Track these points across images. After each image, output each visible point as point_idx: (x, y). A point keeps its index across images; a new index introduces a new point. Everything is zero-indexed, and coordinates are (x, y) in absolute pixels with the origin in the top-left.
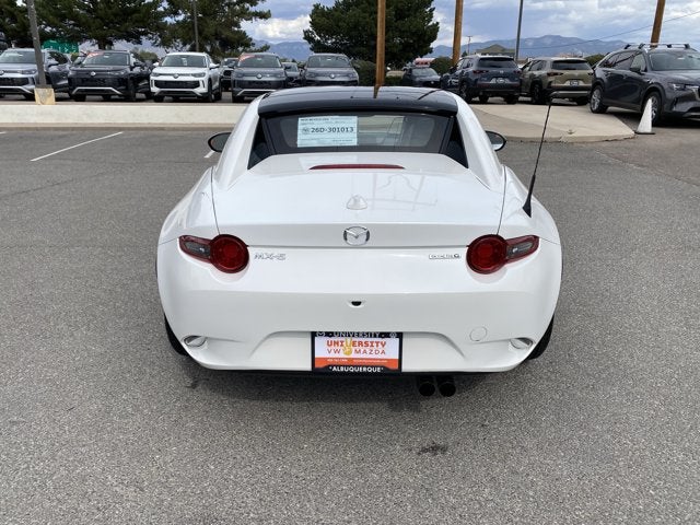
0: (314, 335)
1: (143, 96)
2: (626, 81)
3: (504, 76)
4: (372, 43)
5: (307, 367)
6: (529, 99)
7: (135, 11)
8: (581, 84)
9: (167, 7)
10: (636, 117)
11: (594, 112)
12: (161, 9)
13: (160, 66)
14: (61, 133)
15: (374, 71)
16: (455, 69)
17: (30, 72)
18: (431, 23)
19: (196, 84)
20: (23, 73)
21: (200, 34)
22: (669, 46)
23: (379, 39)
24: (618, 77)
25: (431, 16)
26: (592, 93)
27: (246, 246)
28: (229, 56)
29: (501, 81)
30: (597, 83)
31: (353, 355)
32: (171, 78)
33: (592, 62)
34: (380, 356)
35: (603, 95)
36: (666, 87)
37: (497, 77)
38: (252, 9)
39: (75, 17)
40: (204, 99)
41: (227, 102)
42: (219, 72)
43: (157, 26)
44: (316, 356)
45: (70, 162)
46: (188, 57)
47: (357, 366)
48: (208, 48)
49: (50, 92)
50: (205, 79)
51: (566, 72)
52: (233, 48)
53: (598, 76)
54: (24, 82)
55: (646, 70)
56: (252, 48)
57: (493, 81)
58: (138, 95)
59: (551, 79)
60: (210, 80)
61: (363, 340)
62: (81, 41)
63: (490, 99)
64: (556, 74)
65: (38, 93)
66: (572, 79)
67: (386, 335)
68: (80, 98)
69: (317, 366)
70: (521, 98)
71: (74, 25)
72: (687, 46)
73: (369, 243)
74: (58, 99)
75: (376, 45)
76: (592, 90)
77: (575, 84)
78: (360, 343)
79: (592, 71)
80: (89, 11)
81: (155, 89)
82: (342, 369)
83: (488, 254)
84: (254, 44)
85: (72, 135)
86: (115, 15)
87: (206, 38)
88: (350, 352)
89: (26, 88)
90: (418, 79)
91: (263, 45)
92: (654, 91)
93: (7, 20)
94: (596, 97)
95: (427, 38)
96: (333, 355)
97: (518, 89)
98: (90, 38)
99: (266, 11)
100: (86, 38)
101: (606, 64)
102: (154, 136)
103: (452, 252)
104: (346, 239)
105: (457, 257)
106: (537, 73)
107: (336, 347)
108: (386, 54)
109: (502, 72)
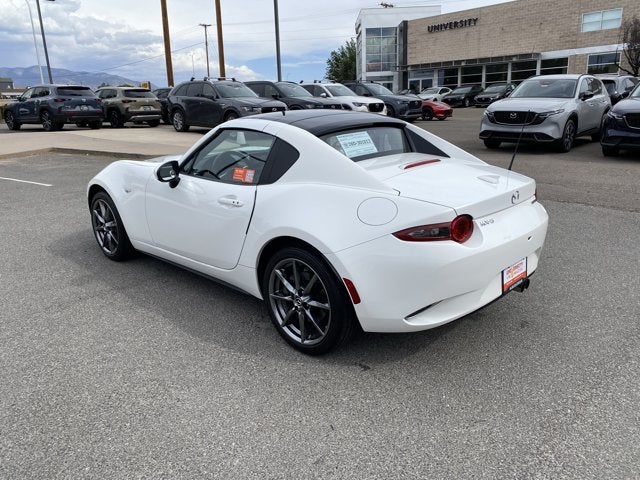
3: (87, 104)
8: (153, 109)
11: (178, 131)
26: (172, 116)
29: (85, 108)
35: (184, 117)
36: (239, 109)
37: (80, 105)
51: (138, 100)
53: (173, 102)
55: (217, 97)
57: (78, 109)
59: (127, 105)
64: (130, 101)
66: (145, 105)
70: (104, 124)
72: (234, 80)
77: (148, 109)
94: (177, 118)
97: (101, 115)
109: (84, 100)
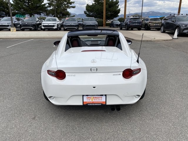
0: (83, 96)
1: (40, 29)
2: (170, 24)
3: (137, 23)
4: (102, 14)
5: (81, 104)
6: (144, 29)
7: (39, 6)
8: (158, 25)
9: (48, 5)
10: (173, 34)
11: (162, 32)
12: (46, 6)
13: (44, 21)
14: (17, 39)
15: (103, 22)
16: (124, 21)
17: (10, 23)
18: (118, 9)
19: (54, 26)
20: (8, 23)
21: (56, 12)
22: (182, 14)
23: (104, 13)
24: (168, 23)
25: (118, 7)
26: (161, 27)
27: (65, 73)
28: (64, 18)
29: (136, 24)
30: (162, 25)
31: (94, 101)
32: (47, 24)
33: (161, 19)
34: (100, 101)
35: (164, 28)
36: (181, 26)
38: (70, 6)
39: (23, 8)
40: (56, 30)
41: (62, 30)
42: (61, 22)
43: (45, 10)
44: (84, 101)
45: (17, 48)
46: (52, 18)
47: (95, 104)
48: (59, 16)
49: (15, 29)
50: (56, 24)
51: (154, 22)
52: (65, 16)
53: (163, 23)
54: (8, 26)
55: (176, 21)
56: (71, 16)
57: (134, 24)
58: (39, 29)
59: (150, 23)
60: (58, 25)
61: (96, 97)
62: (25, 15)
63: (134, 29)
64: (151, 22)
65: (11, 29)
66: (156, 23)
67: (102, 95)
68: (23, 30)
69: (84, 104)
70: (142, 29)
71: (23, 10)
72: (187, 14)
73: (97, 71)
74: (17, 30)
75: (103, 15)
76: (161, 26)
77: (157, 25)
78: (95, 98)
79: (161, 21)
80: (27, 7)
81: (43, 27)
82: (91, 104)
83: (128, 73)
84: (71, 15)
85: (20, 40)
86: (34, 8)
87: (58, 13)
88: (93, 100)
89: (8, 28)
90: (114, 24)
91: (73, 15)
92: (178, 27)
93: (6, 9)
94: (162, 28)
95: (117, 13)
96: (88, 101)
97: (141, 26)
98: (27, 14)
99: (74, 6)
100: (26, 14)
101: (165, 19)
102: (41, 40)
103: (119, 73)
104: (91, 71)
105: (120, 74)
106: (146, 22)
107: (89, 99)
108: (106, 17)
109: (137, 22)
